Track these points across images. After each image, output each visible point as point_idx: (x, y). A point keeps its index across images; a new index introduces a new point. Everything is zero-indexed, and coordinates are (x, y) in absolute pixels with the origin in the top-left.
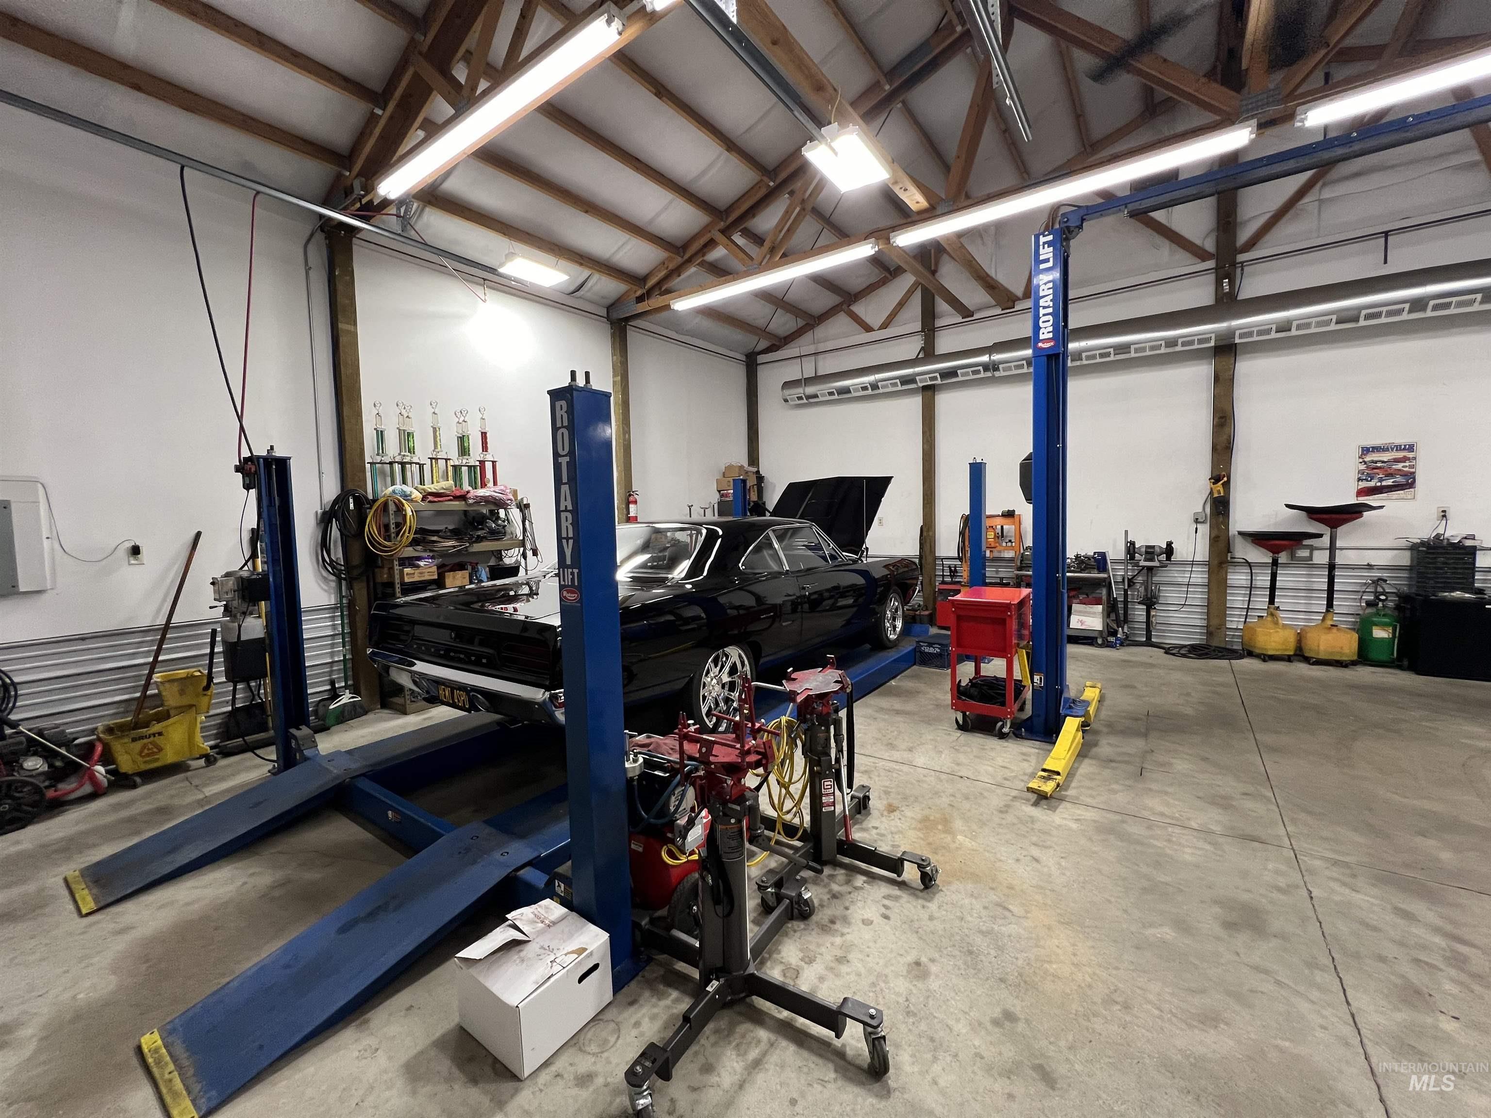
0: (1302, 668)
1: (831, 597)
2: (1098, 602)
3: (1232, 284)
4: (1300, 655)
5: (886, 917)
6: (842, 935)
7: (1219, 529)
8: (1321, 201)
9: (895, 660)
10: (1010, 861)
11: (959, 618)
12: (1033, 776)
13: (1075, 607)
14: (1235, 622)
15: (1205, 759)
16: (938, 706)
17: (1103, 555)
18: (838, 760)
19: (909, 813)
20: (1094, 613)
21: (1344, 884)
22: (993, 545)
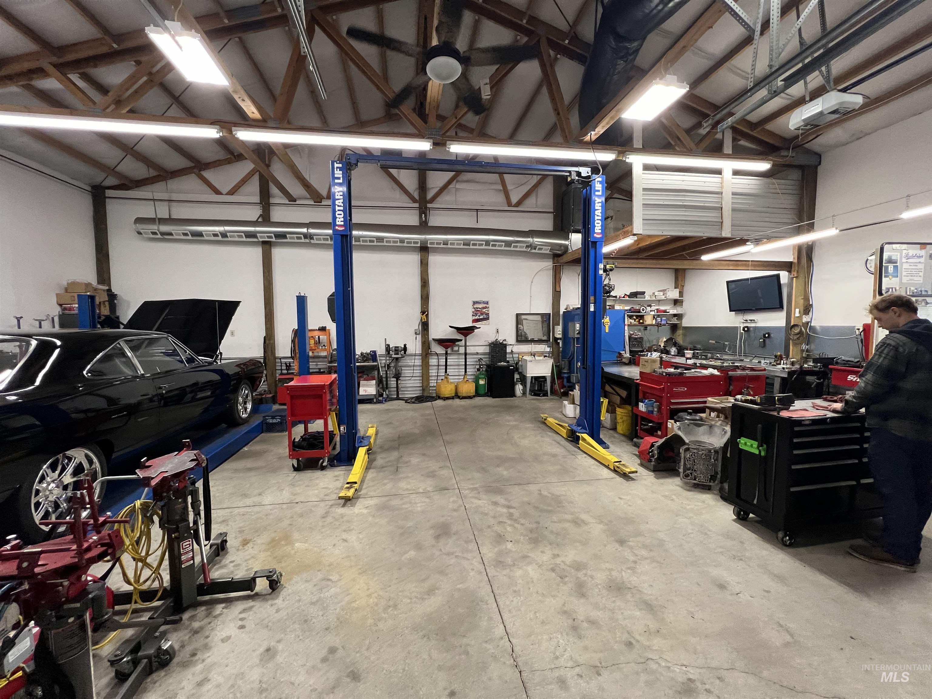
0: (457, 401)
1: (191, 392)
2: (373, 379)
3: (426, 216)
4: (457, 396)
5: (242, 627)
6: (203, 661)
7: (425, 338)
8: (457, 189)
9: (246, 433)
10: (330, 547)
11: (292, 398)
12: (342, 488)
13: (362, 382)
14: (433, 383)
15: (424, 455)
16: (280, 458)
17: (375, 352)
18: (195, 522)
19: (259, 541)
20: (372, 385)
21: (476, 498)
22: (314, 348)
